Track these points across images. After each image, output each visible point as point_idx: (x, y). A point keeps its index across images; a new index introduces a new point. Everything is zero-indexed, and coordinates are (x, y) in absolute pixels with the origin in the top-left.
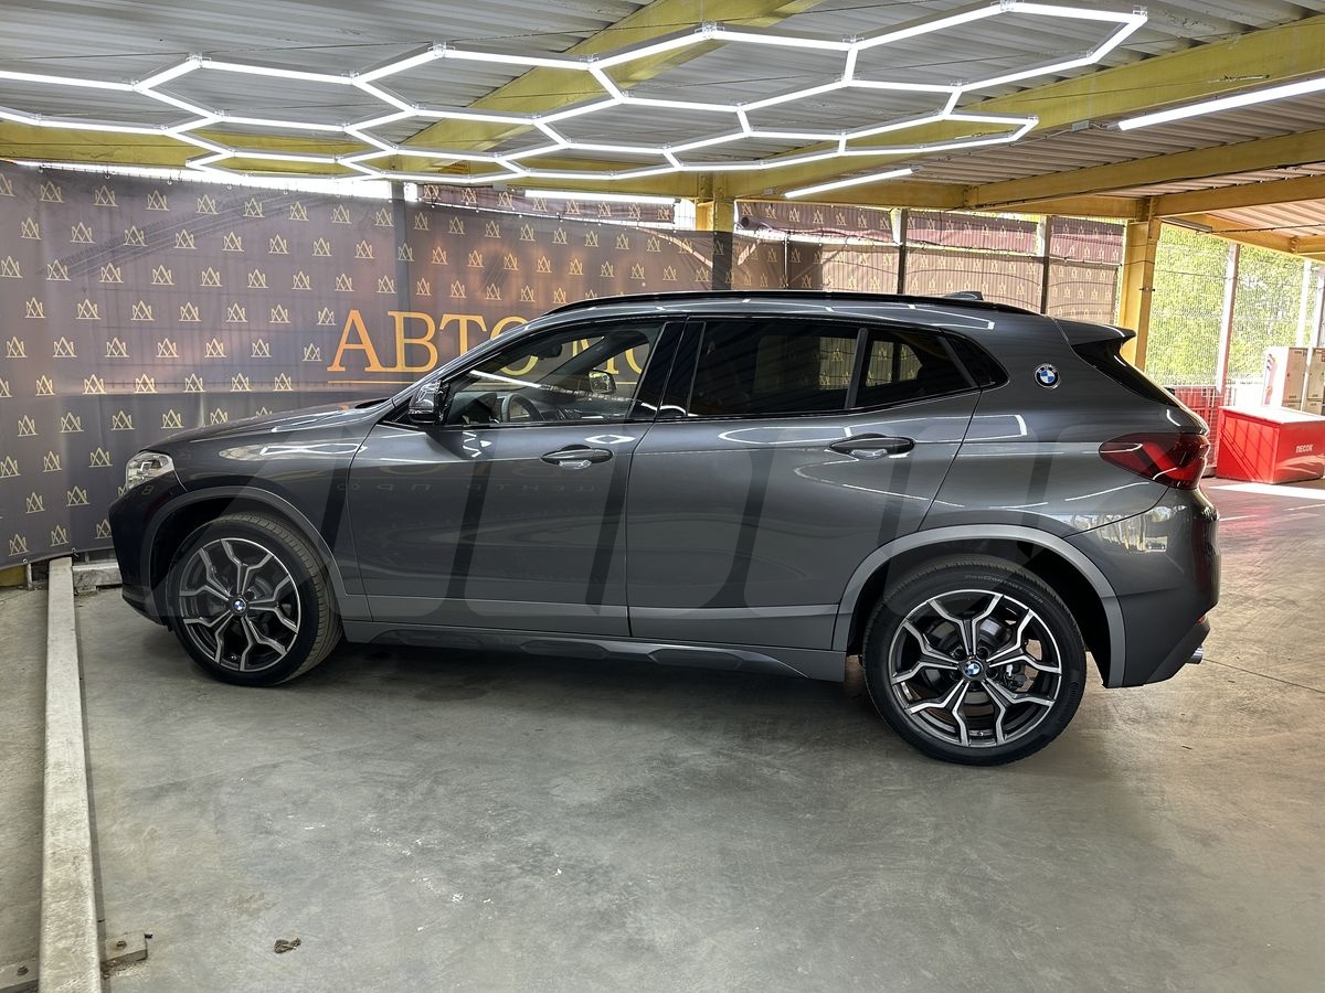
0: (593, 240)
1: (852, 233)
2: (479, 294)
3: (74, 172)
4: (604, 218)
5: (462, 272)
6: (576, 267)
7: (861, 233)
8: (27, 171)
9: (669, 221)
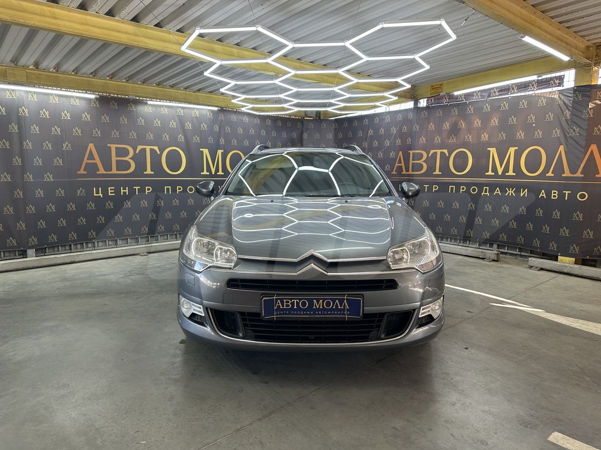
0: (505, 106)
2: (446, 140)
4: (512, 93)
5: (439, 131)
6: (494, 121)
9: (558, 86)
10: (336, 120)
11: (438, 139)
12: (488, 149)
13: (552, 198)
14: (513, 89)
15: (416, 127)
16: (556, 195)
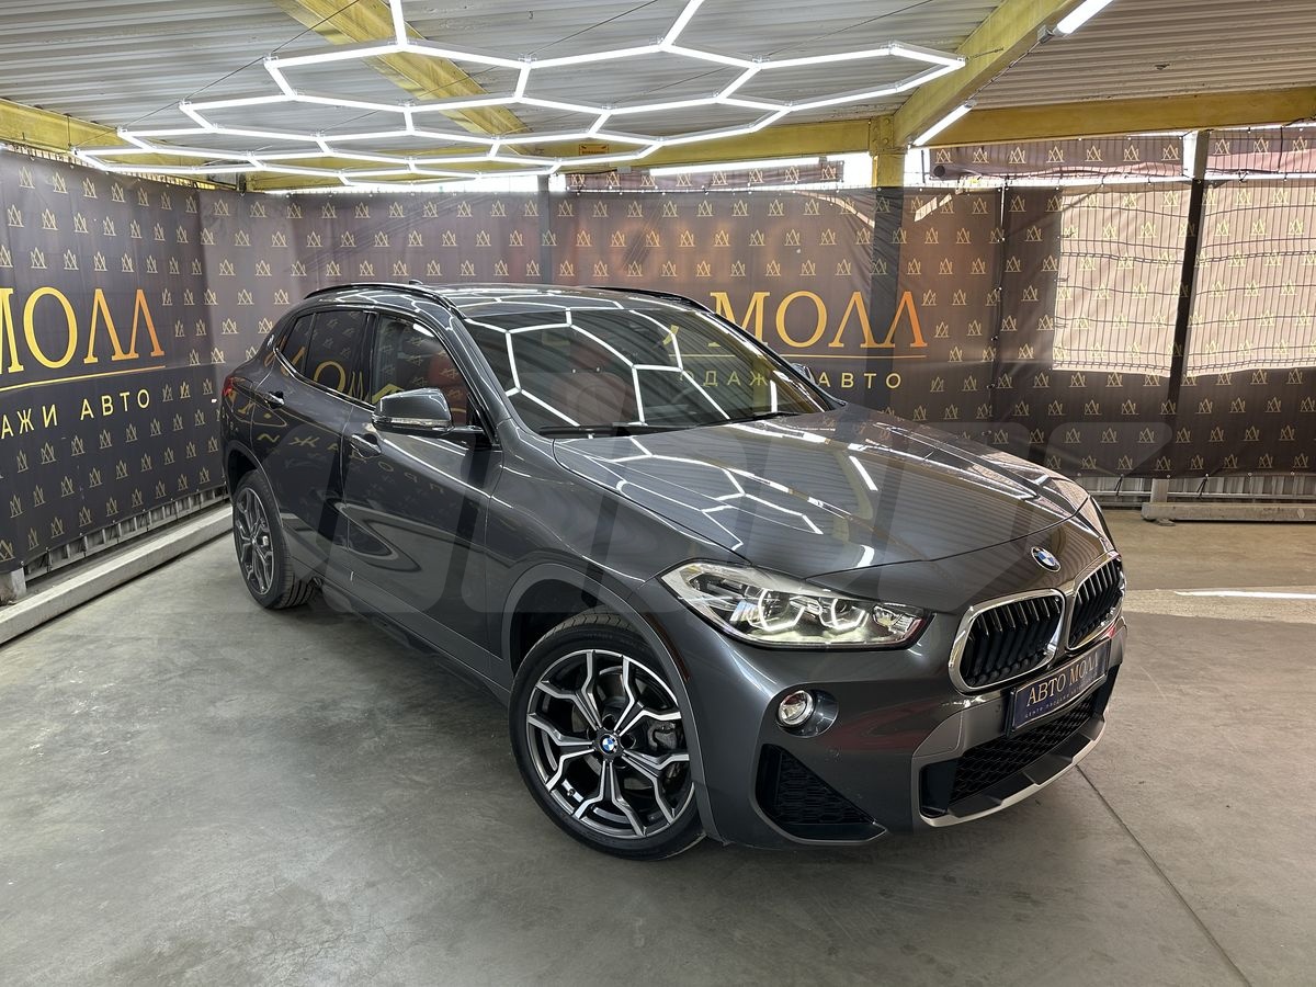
0: (742, 210)
1: (1112, 169)
2: (621, 272)
3: (310, 196)
4: (755, 185)
5: (604, 252)
6: (722, 238)
7: (1128, 168)
8: (276, 198)
9: (837, 181)
10: (296, 199)
11: (601, 269)
12: (712, 294)
13: (843, 386)
14: (755, 175)
15: (549, 239)
16: (850, 380)
